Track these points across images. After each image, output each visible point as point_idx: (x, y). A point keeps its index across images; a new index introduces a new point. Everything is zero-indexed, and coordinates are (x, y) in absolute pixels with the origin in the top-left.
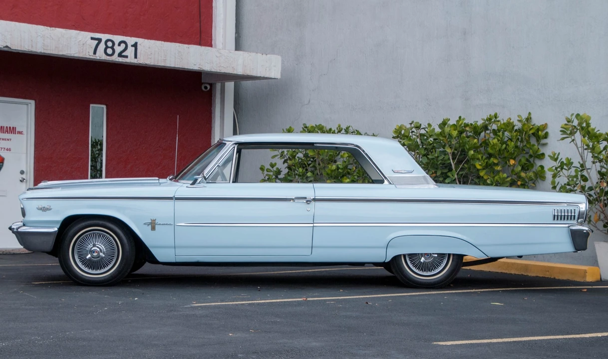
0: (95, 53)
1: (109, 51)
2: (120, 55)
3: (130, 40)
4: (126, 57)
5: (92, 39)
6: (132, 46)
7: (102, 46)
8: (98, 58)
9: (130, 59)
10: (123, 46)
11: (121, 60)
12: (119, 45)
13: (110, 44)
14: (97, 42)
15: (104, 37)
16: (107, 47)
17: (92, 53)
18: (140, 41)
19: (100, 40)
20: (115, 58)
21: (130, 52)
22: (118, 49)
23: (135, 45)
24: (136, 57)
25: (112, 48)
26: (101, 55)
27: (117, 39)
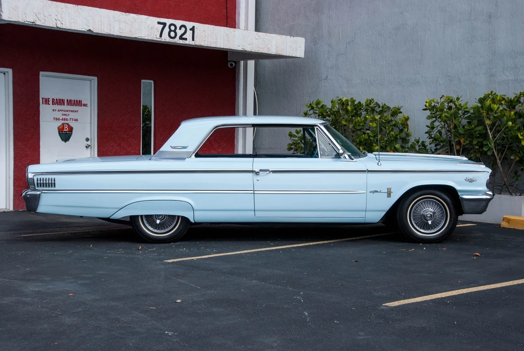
0: (161, 36)
1: (172, 34)
2: (181, 38)
3: (189, 25)
4: (186, 39)
5: (159, 23)
6: (190, 30)
7: (167, 30)
8: (163, 40)
9: (189, 42)
10: (183, 29)
11: (181, 42)
12: (180, 29)
13: (173, 28)
14: (162, 26)
15: (169, 21)
16: (170, 31)
17: (158, 36)
18: (196, 25)
19: (164, 24)
20: (177, 41)
21: (189, 35)
22: (180, 32)
23: (193, 29)
24: (193, 40)
25: (175, 31)
26: (165, 38)
27: (179, 23)
